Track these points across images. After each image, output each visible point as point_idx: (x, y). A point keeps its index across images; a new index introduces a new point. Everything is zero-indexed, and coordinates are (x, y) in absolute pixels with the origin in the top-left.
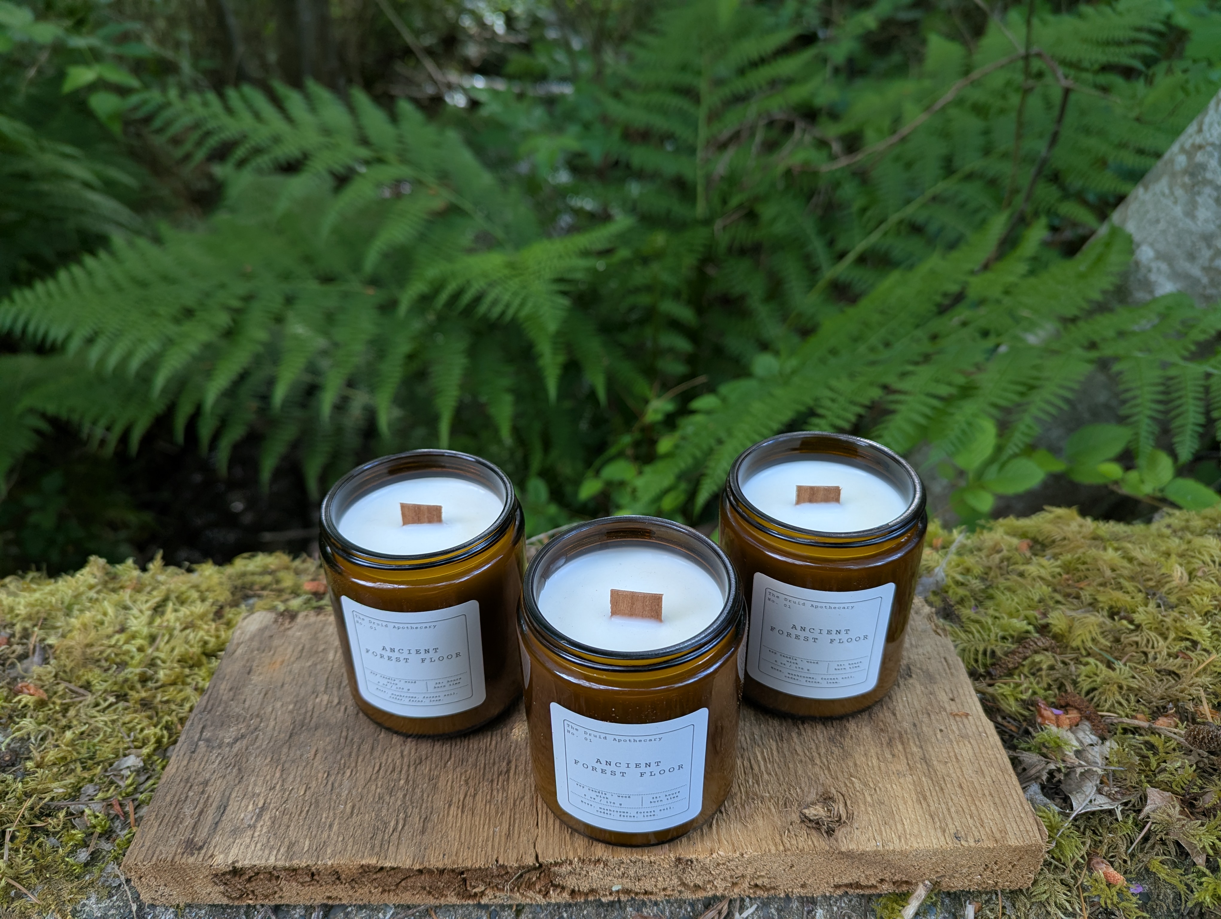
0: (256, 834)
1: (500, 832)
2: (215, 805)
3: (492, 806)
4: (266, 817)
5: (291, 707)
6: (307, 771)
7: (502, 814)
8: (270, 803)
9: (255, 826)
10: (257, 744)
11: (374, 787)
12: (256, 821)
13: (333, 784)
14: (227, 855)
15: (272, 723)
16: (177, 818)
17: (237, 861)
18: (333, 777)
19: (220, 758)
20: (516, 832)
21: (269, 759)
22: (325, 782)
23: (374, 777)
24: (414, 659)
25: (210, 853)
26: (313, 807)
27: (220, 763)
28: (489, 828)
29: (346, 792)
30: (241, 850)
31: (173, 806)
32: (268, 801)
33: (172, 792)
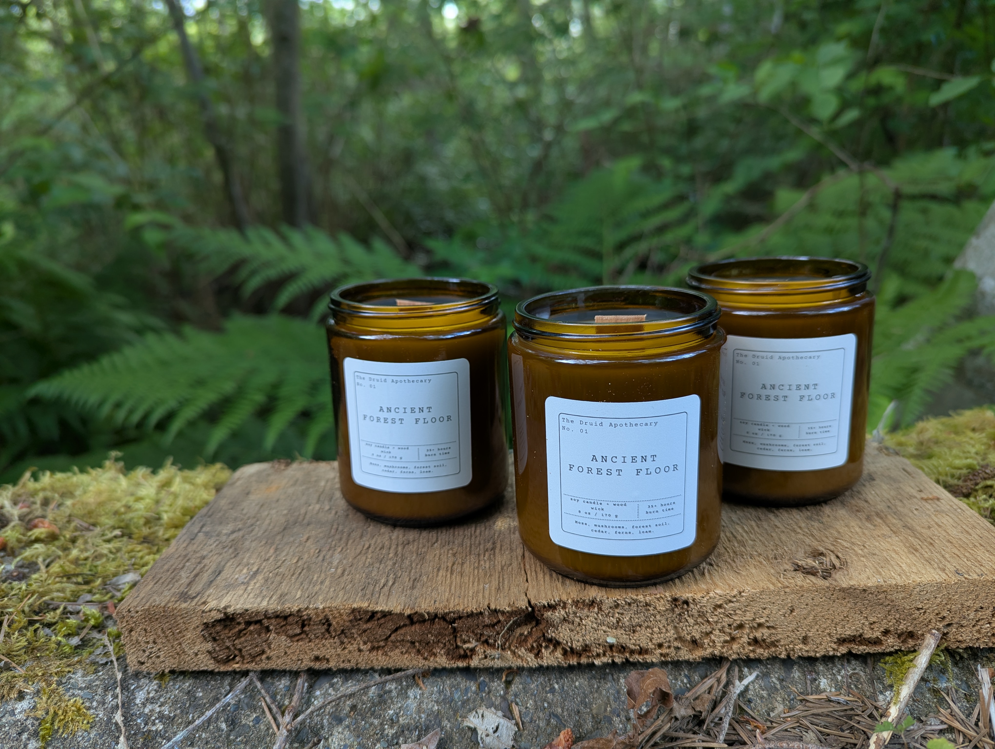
0: (249, 588)
1: (490, 587)
2: (210, 571)
3: (480, 571)
4: (260, 577)
5: (285, 512)
6: (300, 548)
7: (491, 576)
8: (264, 569)
9: (248, 583)
10: (253, 533)
11: (364, 558)
12: (250, 579)
13: (324, 557)
14: (220, 602)
15: (267, 522)
16: (173, 579)
17: (229, 606)
18: (324, 553)
19: (217, 542)
20: (506, 587)
21: (263, 542)
22: (317, 555)
23: (363, 552)
24: (409, 418)
25: (203, 600)
26: (305, 571)
27: (217, 546)
28: (479, 584)
29: (338, 561)
30: (234, 598)
31: (170, 572)
32: (262, 567)
33: (170, 564)
